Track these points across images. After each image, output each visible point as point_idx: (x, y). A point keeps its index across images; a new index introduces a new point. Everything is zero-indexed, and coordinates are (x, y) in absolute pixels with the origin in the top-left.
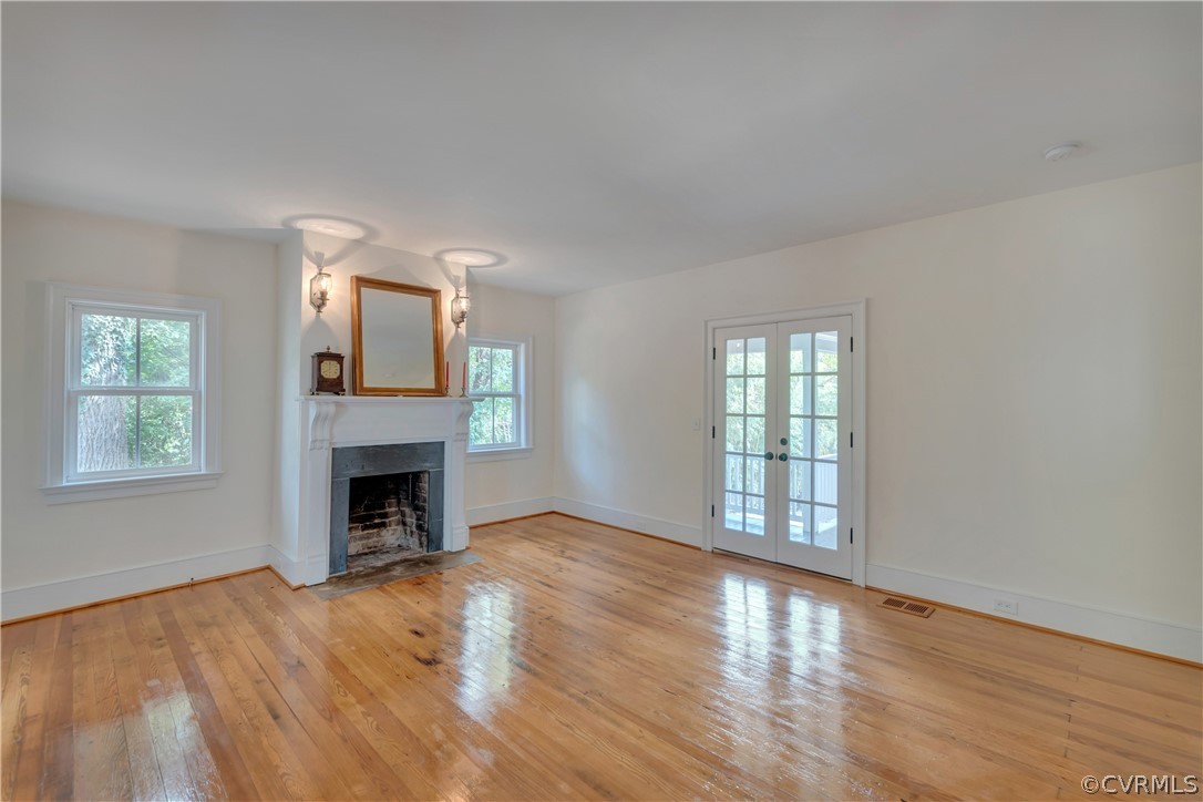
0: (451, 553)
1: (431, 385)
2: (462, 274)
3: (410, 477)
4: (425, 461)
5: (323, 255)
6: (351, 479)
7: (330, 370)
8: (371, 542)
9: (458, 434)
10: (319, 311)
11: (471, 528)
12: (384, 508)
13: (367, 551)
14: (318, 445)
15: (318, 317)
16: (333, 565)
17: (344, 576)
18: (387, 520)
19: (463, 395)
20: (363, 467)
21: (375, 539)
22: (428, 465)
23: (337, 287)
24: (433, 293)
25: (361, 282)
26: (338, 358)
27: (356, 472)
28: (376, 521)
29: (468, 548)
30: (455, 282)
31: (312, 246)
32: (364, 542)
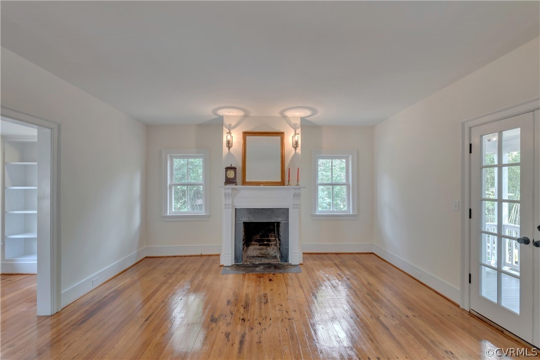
0: (291, 265)
1: (280, 180)
2: (298, 122)
3: (276, 224)
4: (279, 217)
5: (231, 125)
6: (244, 223)
7: (231, 174)
8: (263, 252)
9: (294, 205)
10: (229, 149)
11: (303, 253)
12: (269, 237)
13: (261, 255)
14: (227, 206)
15: (229, 152)
16: (236, 259)
17: (241, 265)
18: (270, 243)
19: (298, 185)
20: (249, 218)
21: (265, 251)
22: (280, 219)
23: (236, 137)
24: (281, 134)
25: (246, 134)
26: (234, 169)
27: (246, 220)
28: (265, 243)
29: (301, 264)
30: (295, 127)
31: (226, 122)
32: (260, 251)
